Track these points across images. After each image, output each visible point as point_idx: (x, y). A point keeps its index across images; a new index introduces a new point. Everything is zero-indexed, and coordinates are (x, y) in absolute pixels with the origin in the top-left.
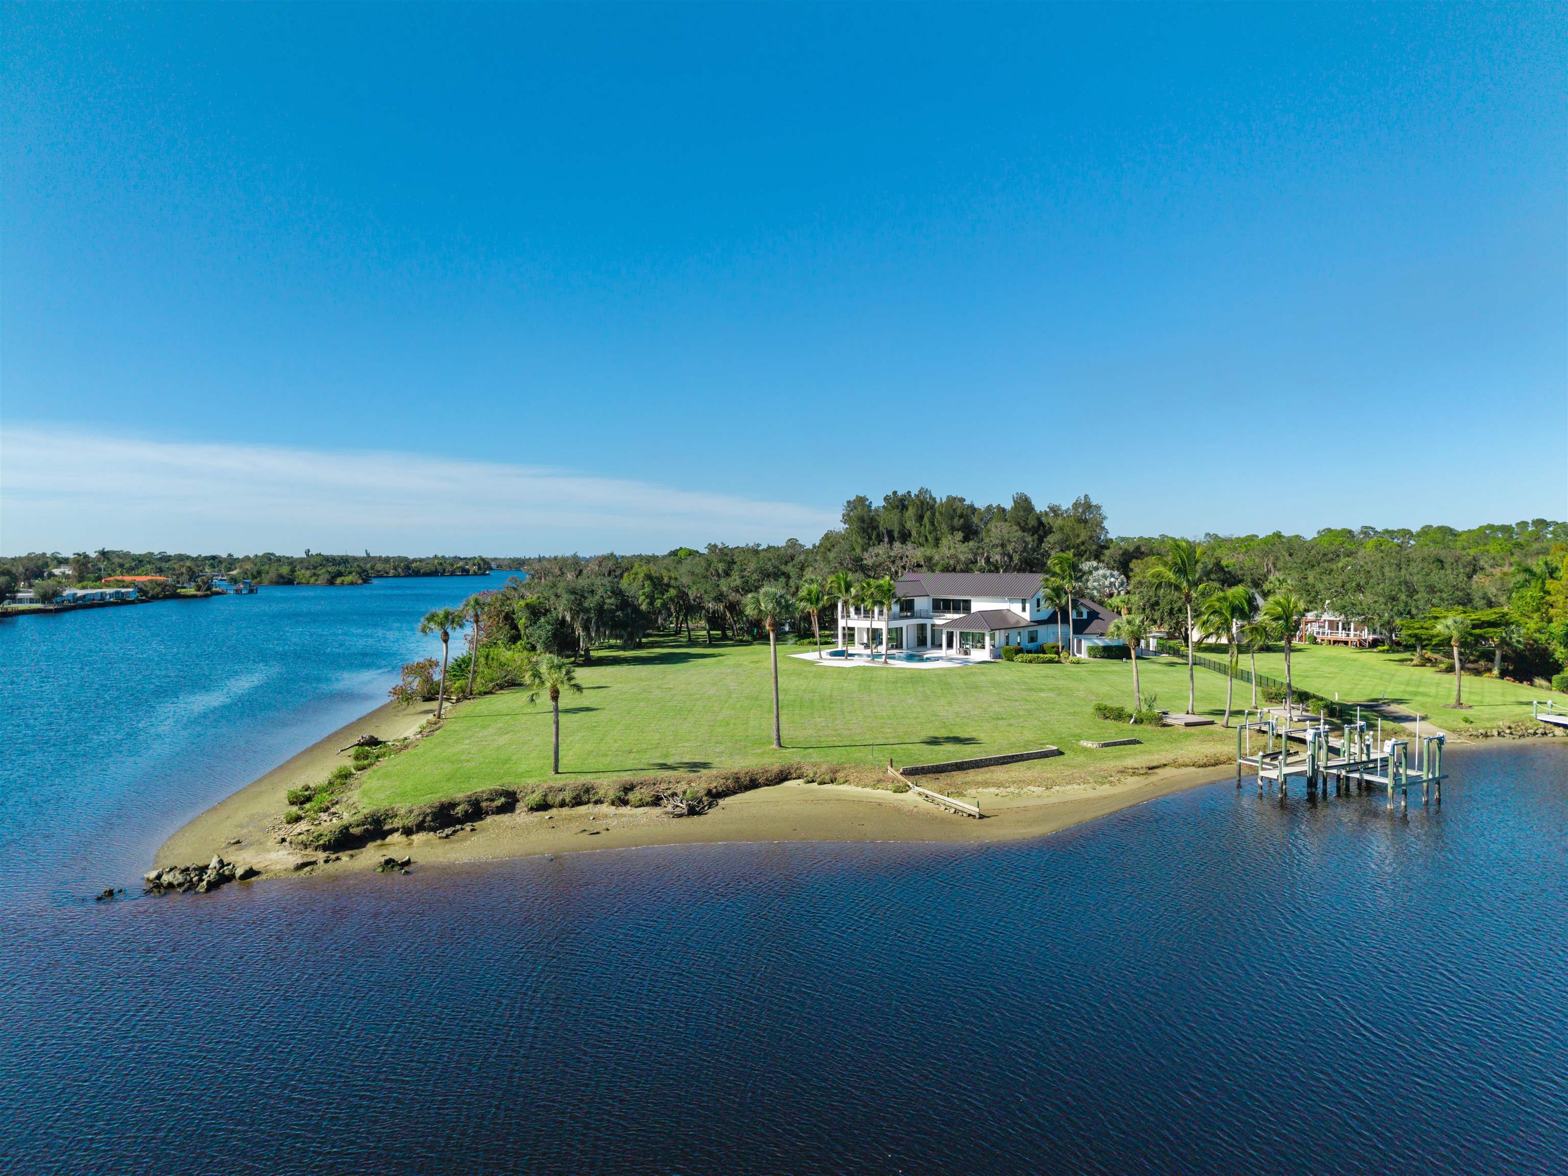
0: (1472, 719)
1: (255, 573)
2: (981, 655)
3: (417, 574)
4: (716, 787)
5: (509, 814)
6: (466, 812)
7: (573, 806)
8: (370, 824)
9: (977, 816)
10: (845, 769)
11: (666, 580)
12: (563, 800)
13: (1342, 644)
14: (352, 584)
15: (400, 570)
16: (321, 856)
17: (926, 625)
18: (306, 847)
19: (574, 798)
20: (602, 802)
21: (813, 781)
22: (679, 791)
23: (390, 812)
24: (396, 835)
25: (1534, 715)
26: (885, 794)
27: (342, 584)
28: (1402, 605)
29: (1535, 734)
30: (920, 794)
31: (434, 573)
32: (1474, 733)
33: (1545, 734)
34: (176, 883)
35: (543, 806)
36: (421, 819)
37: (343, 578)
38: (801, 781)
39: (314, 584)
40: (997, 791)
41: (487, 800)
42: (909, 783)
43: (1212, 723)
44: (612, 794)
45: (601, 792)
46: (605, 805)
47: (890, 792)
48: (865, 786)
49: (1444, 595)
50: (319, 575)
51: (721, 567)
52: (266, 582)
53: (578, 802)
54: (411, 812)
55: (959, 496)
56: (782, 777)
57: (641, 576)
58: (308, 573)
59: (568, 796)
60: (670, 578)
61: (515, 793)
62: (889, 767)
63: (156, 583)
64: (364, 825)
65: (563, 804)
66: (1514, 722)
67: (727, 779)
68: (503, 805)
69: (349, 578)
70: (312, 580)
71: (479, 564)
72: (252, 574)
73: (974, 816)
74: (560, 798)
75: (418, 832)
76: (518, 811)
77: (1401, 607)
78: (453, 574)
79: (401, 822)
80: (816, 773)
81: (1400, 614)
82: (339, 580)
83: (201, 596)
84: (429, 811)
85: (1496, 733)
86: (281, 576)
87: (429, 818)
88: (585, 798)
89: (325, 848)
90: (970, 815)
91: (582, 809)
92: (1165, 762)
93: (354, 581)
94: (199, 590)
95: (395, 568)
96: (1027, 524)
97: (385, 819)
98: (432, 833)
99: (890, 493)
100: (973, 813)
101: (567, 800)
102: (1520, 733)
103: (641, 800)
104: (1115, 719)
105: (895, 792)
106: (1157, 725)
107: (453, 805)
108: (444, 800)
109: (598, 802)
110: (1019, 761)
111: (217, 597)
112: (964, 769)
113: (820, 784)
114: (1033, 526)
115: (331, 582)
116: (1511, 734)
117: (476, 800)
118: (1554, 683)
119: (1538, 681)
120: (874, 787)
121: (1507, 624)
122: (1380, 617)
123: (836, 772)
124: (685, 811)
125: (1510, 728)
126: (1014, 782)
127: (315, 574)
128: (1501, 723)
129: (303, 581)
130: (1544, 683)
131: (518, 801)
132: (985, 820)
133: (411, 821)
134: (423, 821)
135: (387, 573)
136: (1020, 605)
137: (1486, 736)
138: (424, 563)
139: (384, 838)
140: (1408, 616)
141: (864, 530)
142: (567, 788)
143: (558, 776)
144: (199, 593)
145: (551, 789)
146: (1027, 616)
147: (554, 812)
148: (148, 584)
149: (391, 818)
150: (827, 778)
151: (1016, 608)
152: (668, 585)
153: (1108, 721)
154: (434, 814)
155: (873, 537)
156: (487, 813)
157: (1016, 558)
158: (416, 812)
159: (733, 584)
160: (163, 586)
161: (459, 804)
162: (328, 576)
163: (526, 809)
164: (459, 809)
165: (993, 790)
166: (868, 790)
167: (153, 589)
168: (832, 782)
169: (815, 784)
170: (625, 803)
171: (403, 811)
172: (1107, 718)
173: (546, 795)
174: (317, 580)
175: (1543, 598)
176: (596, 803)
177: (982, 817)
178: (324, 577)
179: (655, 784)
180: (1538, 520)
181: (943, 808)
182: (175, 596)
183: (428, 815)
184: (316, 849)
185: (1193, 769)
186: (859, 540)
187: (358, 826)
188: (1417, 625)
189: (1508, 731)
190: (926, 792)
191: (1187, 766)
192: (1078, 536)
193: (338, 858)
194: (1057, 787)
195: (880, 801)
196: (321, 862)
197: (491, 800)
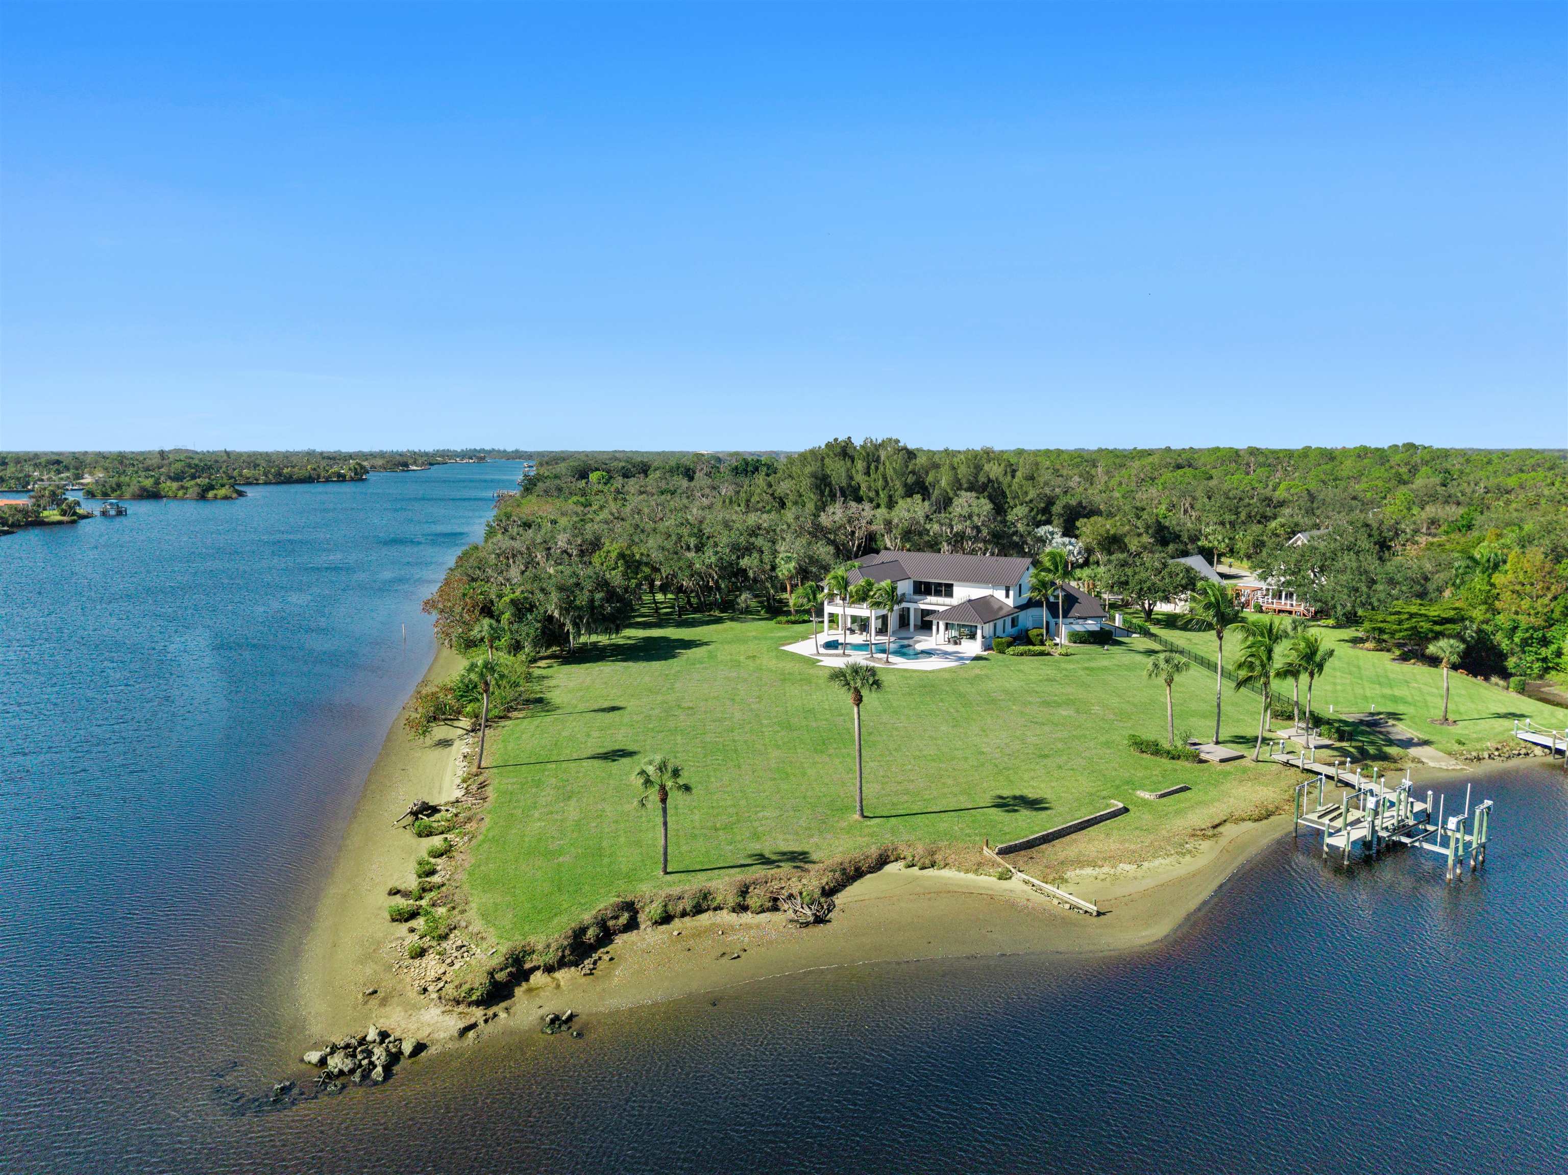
0: (1463, 741)
1: (114, 486)
2: (972, 648)
3: (289, 480)
4: (827, 883)
5: (635, 931)
6: (597, 936)
7: (694, 916)
8: (512, 966)
9: (1095, 914)
10: (940, 849)
11: (638, 557)
12: (684, 910)
13: (1287, 614)
14: (226, 498)
15: (270, 476)
16: (478, 1013)
17: (908, 609)
18: (458, 1003)
19: (694, 907)
20: (721, 909)
21: (913, 865)
22: (795, 891)
23: (528, 948)
24: (538, 974)
25: (1513, 733)
26: (987, 881)
27: (215, 497)
28: (1365, 596)
29: (1519, 754)
30: (1026, 882)
31: (309, 480)
32: (1469, 756)
33: (1527, 754)
34: (346, 1069)
35: (666, 919)
36: (560, 954)
37: (215, 492)
38: (900, 864)
39: (182, 499)
40: (1095, 873)
41: (612, 918)
42: (1010, 867)
43: (1242, 757)
44: (732, 901)
45: (719, 899)
46: (725, 911)
47: (995, 879)
48: (967, 871)
49: (1404, 588)
50: (187, 488)
51: (693, 542)
52: (127, 495)
53: (698, 910)
54: (548, 946)
55: (894, 438)
56: (882, 862)
57: (614, 555)
58: (175, 485)
59: (687, 904)
60: (642, 554)
61: (633, 903)
62: (985, 848)
63: (16, 509)
64: (507, 968)
65: (684, 914)
66: (1499, 742)
67: (834, 871)
68: (626, 921)
69: (222, 492)
70: (180, 493)
71: (355, 469)
72: (111, 487)
73: (1091, 914)
74: (680, 908)
75: (559, 969)
76: (642, 927)
77: (1363, 599)
78: (328, 480)
79: (541, 960)
80: (914, 856)
81: (1363, 605)
82: (211, 494)
83: (68, 522)
84: (566, 943)
85: (1487, 756)
86: (144, 489)
87: (567, 952)
88: (704, 905)
89: (478, 1003)
90: (1086, 912)
91: (705, 919)
92: (1225, 818)
93: (229, 495)
94: (64, 515)
95: (265, 474)
96: (977, 481)
97: (523, 957)
98: (573, 969)
99: (831, 440)
100: (1089, 910)
101: (688, 910)
102: (1507, 755)
103: (761, 906)
104: (1152, 754)
105: (1000, 879)
106: (1193, 762)
107: (583, 930)
108: (573, 925)
109: (718, 908)
110: (1093, 825)
111: (84, 521)
112: (1050, 841)
113: (921, 869)
114: (983, 483)
115: (202, 496)
116: (1499, 756)
117: (602, 920)
118: (1512, 685)
119: (1494, 679)
120: (976, 872)
121: (1463, 619)
122: (1344, 606)
123: (933, 853)
124: (811, 919)
125: (1497, 749)
126: (1105, 859)
127: (182, 487)
128: (1489, 744)
129: (170, 493)
130: (1502, 683)
131: (638, 912)
132: (1102, 917)
133: (551, 957)
134: (563, 956)
135: (257, 480)
136: (1004, 592)
137: (1479, 759)
138: (296, 469)
139: (527, 980)
140: (1370, 607)
141: (817, 487)
142: (686, 896)
143: (668, 877)
144: (65, 518)
145: (669, 897)
146: (1010, 602)
147: (677, 923)
148: (6, 510)
149: (529, 954)
150: (927, 862)
151: (1000, 594)
152: (640, 563)
153: (1144, 755)
154: (570, 945)
155: (826, 493)
156: (615, 934)
157: (985, 532)
158: (554, 946)
159: (707, 561)
160: (24, 512)
161: (588, 928)
162: (197, 489)
163: (649, 923)
164: (590, 934)
165: (1088, 871)
166: (971, 876)
167: (13, 515)
168: (933, 866)
169: (916, 868)
170: (744, 908)
171: (540, 947)
172: (1143, 752)
173: (665, 906)
174: (185, 494)
175: (1490, 591)
176: (715, 909)
177: (1099, 914)
178: (193, 491)
179: (766, 882)
180: (1408, 444)
181: (1055, 902)
182: (40, 523)
183: (565, 947)
184: (470, 1004)
185: (1250, 825)
186: (812, 496)
187: (501, 970)
188: (1380, 618)
189: (1496, 753)
190: (1032, 880)
191: (1244, 820)
192: (1026, 493)
193: (495, 1015)
194: (1146, 864)
195: (990, 892)
196: (481, 1022)
197: (616, 918)
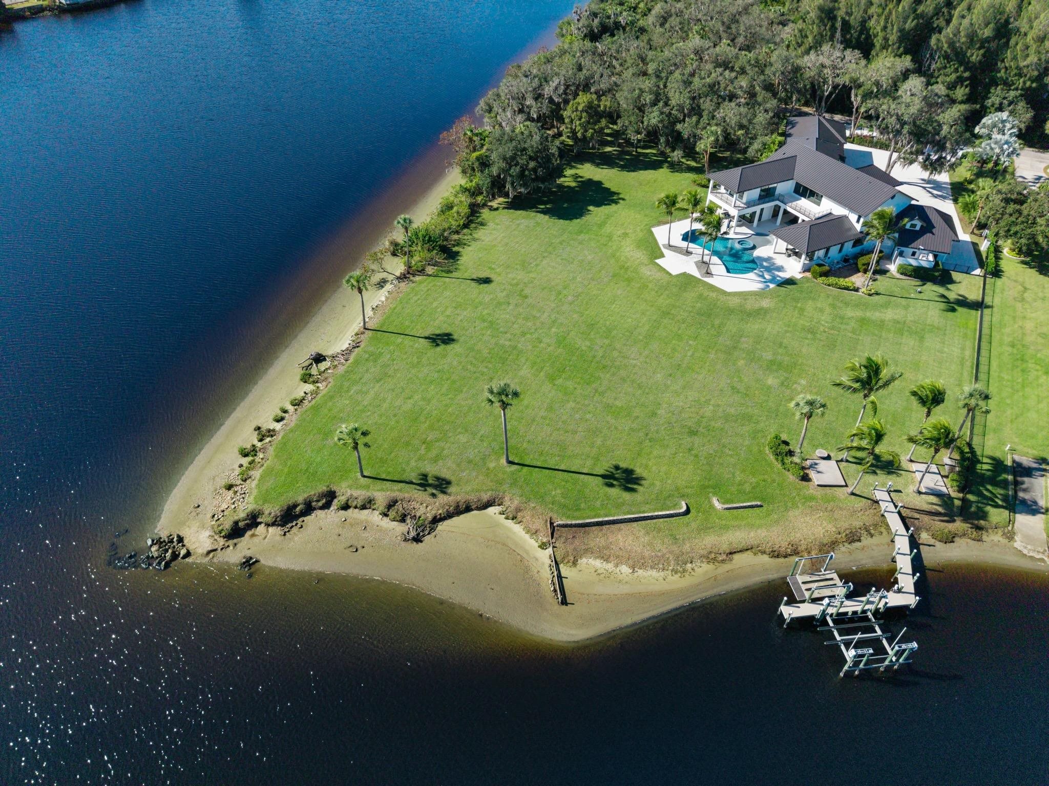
2: (795, 267)
4: (441, 513)
5: (327, 510)
6: (302, 510)
7: (361, 509)
8: (250, 519)
9: (563, 601)
10: (526, 509)
12: (357, 505)
16: (221, 543)
17: (780, 207)
19: (362, 505)
20: (376, 510)
21: (503, 514)
22: (418, 514)
23: (261, 511)
24: (262, 525)
26: (532, 547)
30: (550, 557)
35: (346, 507)
36: (275, 519)
40: (600, 566)
41: (315, 500)
43: (844, 485)
44: (383, 507)
45: (376, 505)
46: (377, 513)
47: (537, 546)
48: (530, 530)
53: (363, 507)
54: (270, 514)
56: (488, 505)
59: (359, 502)
61: (333, 492)
64: (247, 519)
65: (356, 507)
67: (450, 506)
68: (323, 505)
74: (354, 504)
75: (272, 526)
76: (332, 508)
79: (265, 519)
80: (508, 507)
84: (280, 512)
87: (278, 519)
88: (368, 506)
89: (224, 537)
91: (367, 512)
92: (749, 547)
97: (258, 515)
98: (278, 528)
101: (359, 505)
103: (397, 516)
105: (540, 547)
106: (797, 478)
107: (295, 506)
108: (290, 503)
109: (374, 509)
113: (507, 517)
117: (309, 501)
120: (532, 535)
124: (413, 536)
131: (332, 500)
132: (563, 607)
133: (270, 519)
134: (276, 521)
136: (856, 217)
139: (255, 528)
142: (359, 498)
143: (362, 479)
145: (350, 496)
146: (859, 227)
147: (351, 511)
149: (261, 514)
150: (511, 516)
151: (853, 218)
153: (770, 457)
154: (283, 514)
156: (314, 509)
158: (272, 515)
161: (299, 505)
163: (336, 507)
164: (298, 509)
165: (597, 563)
166: (527, 536)
168: (513, 519)
169: (504, 517)
170: (386, 515)
171: (267, 512)
172: (772, 452)
173: (348, 500)
176: (372, 509)
179: (409, 501)
183: (280, 514)
184: (220, 536)
187: (243, 520)
191: (765, 552)
193: (228, 546)
194: (640, 572)
195: (525, 555)
196: (219, 549)
197: (318, 501)
